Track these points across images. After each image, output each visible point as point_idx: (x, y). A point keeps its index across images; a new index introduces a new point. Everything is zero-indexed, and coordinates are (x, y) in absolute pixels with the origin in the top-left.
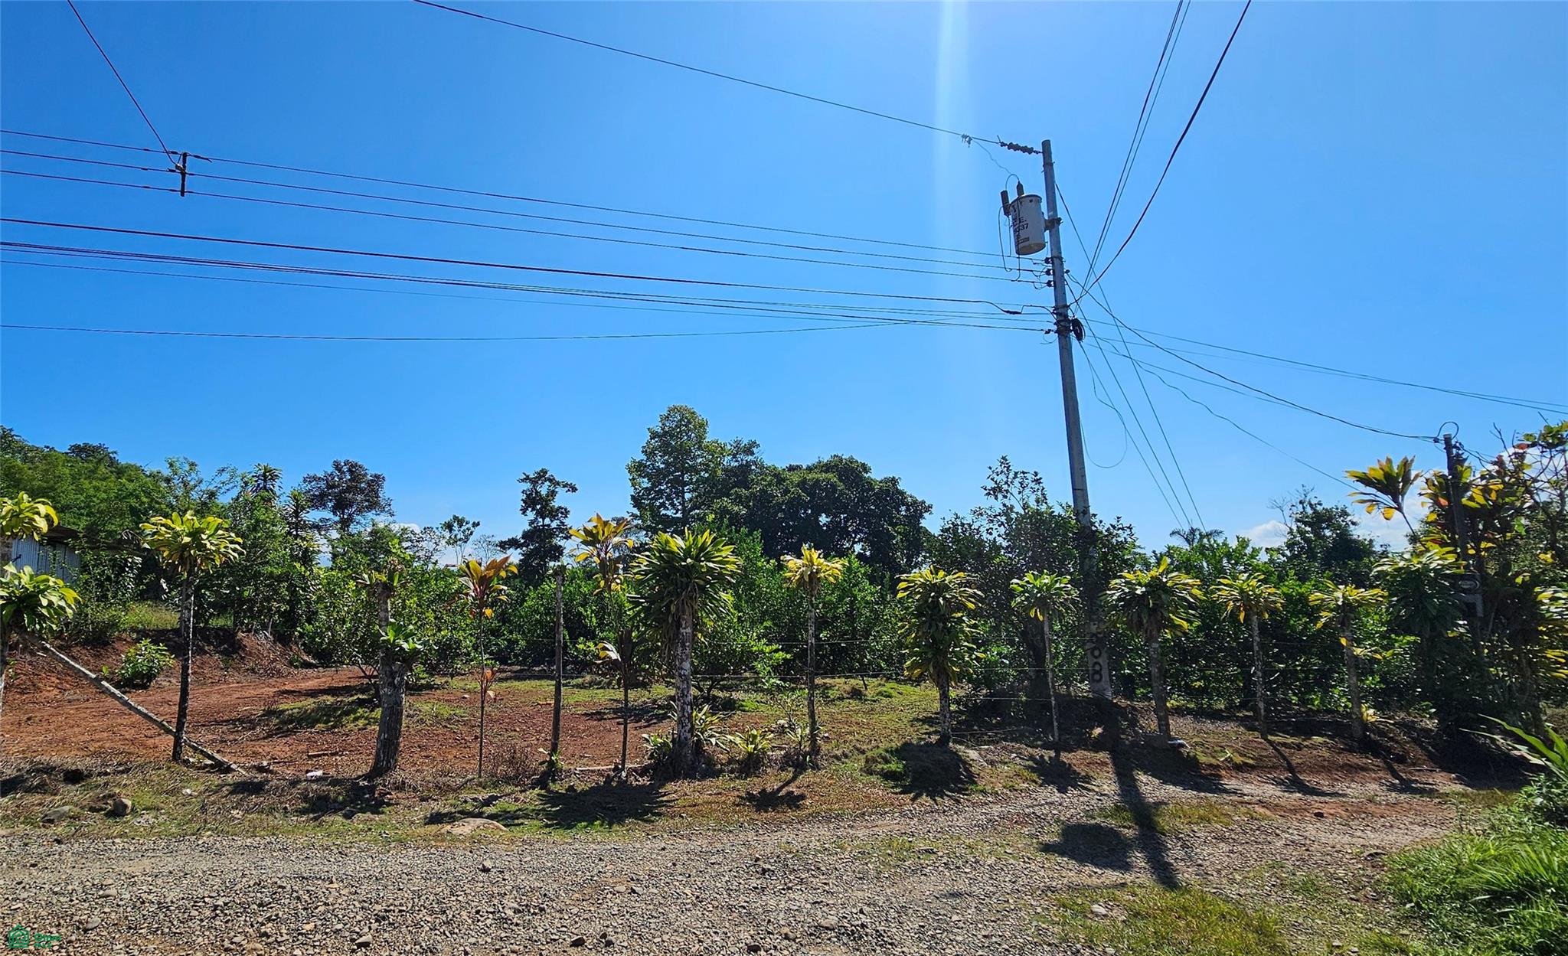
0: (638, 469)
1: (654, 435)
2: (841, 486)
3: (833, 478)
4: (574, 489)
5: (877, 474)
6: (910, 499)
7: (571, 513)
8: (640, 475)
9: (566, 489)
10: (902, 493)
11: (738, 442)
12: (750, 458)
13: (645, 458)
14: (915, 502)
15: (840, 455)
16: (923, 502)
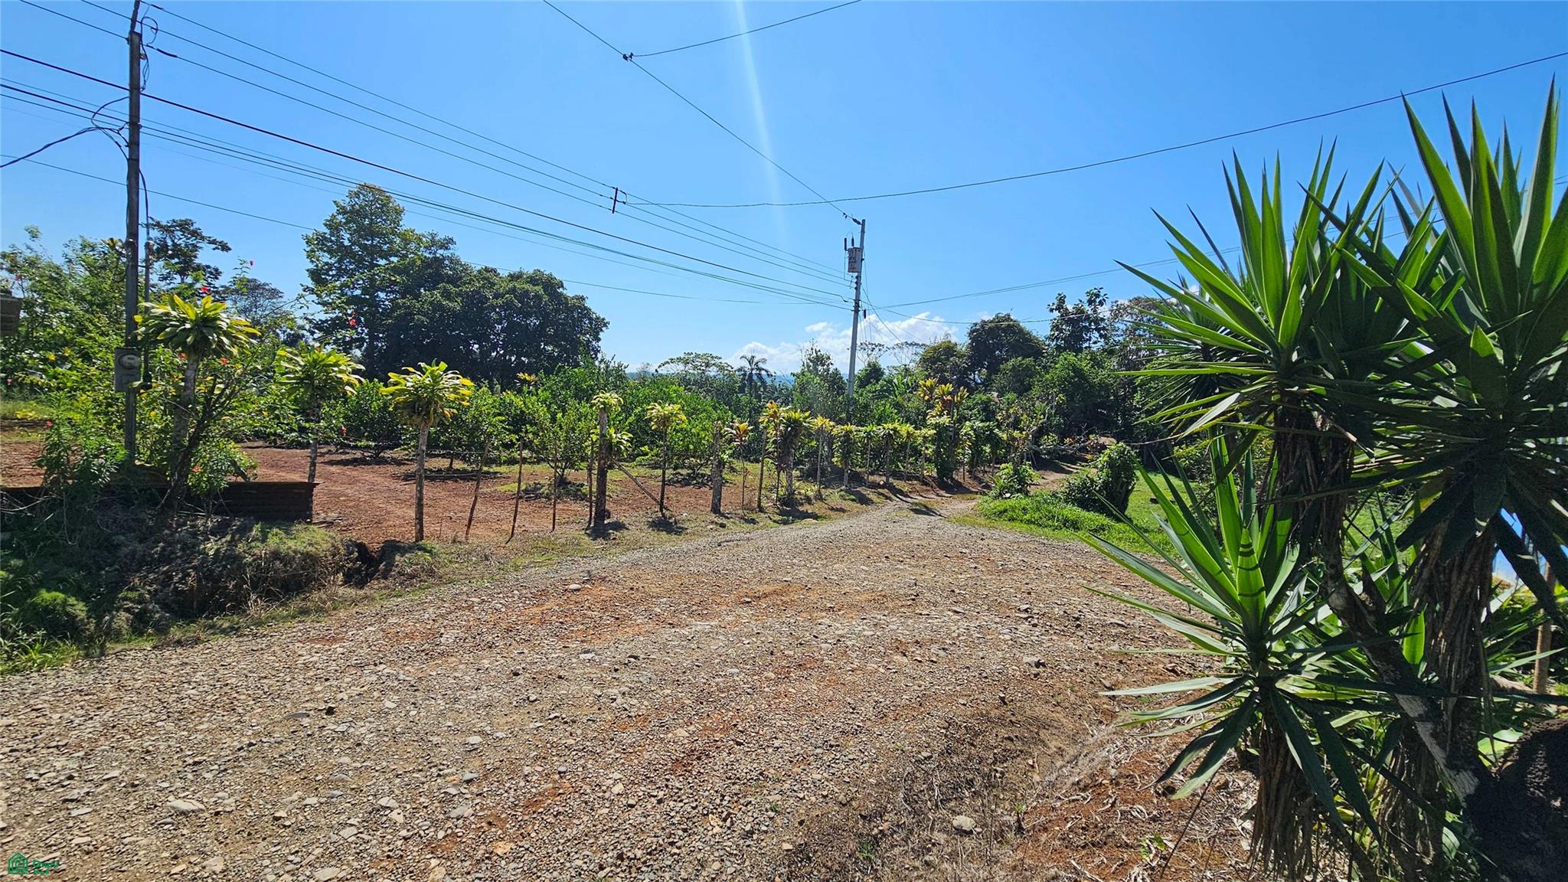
0: (318, 243)
1: (342, 211)
2: (546, 298)
3: (539, 289)
4: (225, 248)
5: (570, 291)
6: (594, 316)
7: (223, 275)
8: (321, 249)
9: (214, 246)
10: (588, 310)
11: (433, 236)
12: (446, 253)
13: (328, 231)
14: (598, 318)
15: (542, 270)
16: (603, 319)
